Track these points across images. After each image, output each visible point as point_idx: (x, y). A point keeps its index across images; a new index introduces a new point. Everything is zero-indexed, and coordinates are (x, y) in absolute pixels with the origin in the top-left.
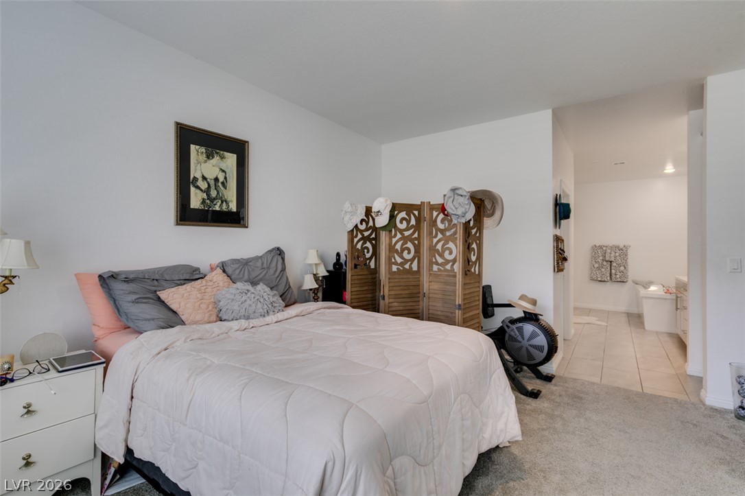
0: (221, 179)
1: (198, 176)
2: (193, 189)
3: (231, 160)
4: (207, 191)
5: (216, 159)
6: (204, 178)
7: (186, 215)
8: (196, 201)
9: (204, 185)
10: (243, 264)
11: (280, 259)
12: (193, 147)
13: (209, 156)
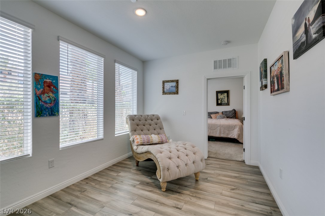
0: (224, 98)
1: (220, 98)
2: (219, 100)
3: (226, 94)
4: (221, 100)
5: (223, 95)
6: (221, 98)
7: (218, 104)
8: (219, 102)
9: (221, 99)
10: (226, 112)
11: (234, 111)
12: (219, 94)
13: (221, 95)
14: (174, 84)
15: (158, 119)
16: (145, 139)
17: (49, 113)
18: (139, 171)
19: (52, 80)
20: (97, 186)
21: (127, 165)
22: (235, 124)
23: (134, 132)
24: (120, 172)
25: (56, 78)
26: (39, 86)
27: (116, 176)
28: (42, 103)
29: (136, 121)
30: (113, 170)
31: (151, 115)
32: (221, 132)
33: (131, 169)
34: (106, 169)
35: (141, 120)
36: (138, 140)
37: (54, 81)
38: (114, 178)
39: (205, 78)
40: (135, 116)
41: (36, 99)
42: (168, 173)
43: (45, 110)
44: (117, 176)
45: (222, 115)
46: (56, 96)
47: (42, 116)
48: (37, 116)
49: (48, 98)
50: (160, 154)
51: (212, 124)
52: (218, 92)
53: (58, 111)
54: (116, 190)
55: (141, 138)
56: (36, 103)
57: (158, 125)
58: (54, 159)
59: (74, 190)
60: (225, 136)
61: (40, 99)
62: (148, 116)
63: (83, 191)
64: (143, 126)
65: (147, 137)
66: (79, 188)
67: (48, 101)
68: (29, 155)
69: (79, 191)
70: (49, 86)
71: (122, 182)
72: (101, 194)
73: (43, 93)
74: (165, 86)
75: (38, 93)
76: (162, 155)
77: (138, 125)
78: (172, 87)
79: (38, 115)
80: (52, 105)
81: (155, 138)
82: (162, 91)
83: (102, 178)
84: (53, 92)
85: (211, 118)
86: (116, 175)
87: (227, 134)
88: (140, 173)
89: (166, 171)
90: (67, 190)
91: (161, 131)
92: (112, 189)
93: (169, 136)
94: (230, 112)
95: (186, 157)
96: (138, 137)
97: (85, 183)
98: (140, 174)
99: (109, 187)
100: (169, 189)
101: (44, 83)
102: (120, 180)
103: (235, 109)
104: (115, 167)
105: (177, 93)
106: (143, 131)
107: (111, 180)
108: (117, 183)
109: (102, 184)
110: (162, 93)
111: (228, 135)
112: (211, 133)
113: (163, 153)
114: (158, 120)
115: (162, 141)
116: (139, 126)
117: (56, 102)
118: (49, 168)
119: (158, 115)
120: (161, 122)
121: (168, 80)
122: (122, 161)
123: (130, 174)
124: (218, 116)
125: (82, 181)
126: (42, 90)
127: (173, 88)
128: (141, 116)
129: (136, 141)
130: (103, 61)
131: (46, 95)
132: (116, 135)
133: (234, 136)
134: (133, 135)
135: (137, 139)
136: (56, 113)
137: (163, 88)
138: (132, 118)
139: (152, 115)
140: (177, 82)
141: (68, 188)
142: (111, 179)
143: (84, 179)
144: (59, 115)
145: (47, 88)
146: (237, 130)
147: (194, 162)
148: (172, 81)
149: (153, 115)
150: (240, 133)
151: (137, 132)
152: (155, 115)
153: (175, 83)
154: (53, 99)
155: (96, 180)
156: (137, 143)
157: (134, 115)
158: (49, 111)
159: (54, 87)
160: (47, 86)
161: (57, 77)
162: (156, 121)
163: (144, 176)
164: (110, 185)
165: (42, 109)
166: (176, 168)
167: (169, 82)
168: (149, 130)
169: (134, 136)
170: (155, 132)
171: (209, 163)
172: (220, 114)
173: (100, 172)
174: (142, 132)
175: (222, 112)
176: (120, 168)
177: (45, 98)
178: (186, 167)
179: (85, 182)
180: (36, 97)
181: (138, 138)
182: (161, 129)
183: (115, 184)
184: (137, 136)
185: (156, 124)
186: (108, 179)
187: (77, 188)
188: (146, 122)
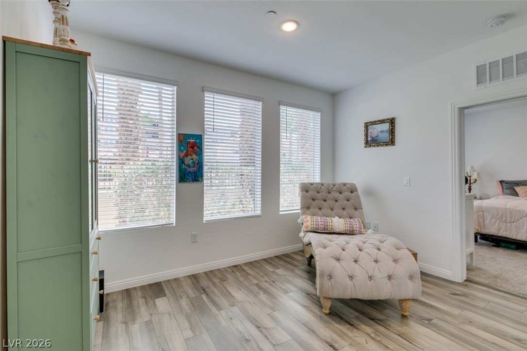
14: (386, 127)
15: (353, 190)
16: (320, 223)
17: (192, 179)
18: (306, 273)
19: (196, 140)
20: (241, 279)
21: (295, 260)
23: (305, 209)
24: (279, 268)
25: (200, 137)
26: (182, 148)
27: (271, 272)
28: (186, 167)
29: (312, 193)
30: (271, 263)
31: (340, 184)
33: (296, 266)
34: (264, 259)
35: (321, 192)
36: (308, 224)
37: (198, 141)
38: (266, 274)
39: (454, 106)
40: (312, 185)
41: (180, 162)
42: (330, 283)
43: (188, 174)
44: (273, 272)
46: (199, 158)
47: (185, 181)
48: (180, 182)
49: (191, 161)
50: (321, 249)
53: (202, 176)
54: (260, 291)
55: (312, 220)
56: (180, 167)
57: (350, 201)
58: (197, 233)
59: (215, 276)
61: (183, 163)
62: (334, 186)
63: (223, 280)
64: (323, 202)
65: (324, 219)
66: (222, 275)
67: (192, 165)
68: (173, 224)
69: (220, 279)
70: (192, 147)
71: (274, 282)
72: (240, 289)
73: (186, 155)
74: (369, 132)
75: (181, 156)
76: (325, 251)
77: (313, 200)
78: (382, 132)
79: (181, 180)
80: (196, 169)
81: (338, 223)
82: (364, 142)
83: (253, 270)
84: (196, 154)
85: (515, 194)
86: (271, 270)
88: (307, 277)
89: (326, 279)
90: (210, 274)
91: (357, 213)
92: (256, 287)
93: (378, 224)
95: (374, 263)
96: (309, 217)
97: (231, 271)
98: (305, 278)
99: (254, 284)
100: (337, 314)
101: (187, 144)
102: (271, 279)
104: (276, 260)
105: (392, 142)
106: (322, 210)
107: (260, 276)
108: (266, 281)
109: (248, 278)
110: (364, 145)
112: (503, 229)
113: (327, 248)
114: (352, 192)
115: (353, 231)
116: (316, 202)
117: (200, 165)
118: (192, 242)
119: (355, 185)
120: (358, 197)
121: (375, 120)
122: (291, 253)
123: (291, 275)
125: (229, 267)
126: (185, 151)
127: (384, 133)
128: (322, 185)
129: (305, 224)
130: (260, 107)
131: (189, 157)
132: (281, 213)
134: (303, 214)
135: (307, 221)
136: (200, 179)
137: (366, 135)
138: (305, 189)
139: (343, 183)
140: (392, 122)
141: (211, 271)
142: (262, 274)
143: (233, 266)
144: (202, 180)
145: (191, 149)
147: (390, 277)
148: (382, 122)
149: (345, 185)
151: (311, 210)
152: (349, 184)
153: (388, 124)
154: (197, 162)
155: (244, 270)
156: (305, 228)
157: (310, 183)
158: (192, 175)
159: (198, 147)
160: (191, 147)
161: (201, 135)
162: (348, 194)
163: (309, 282)
164: (255, 282)
165: (185, 174)
166: (348, 279)
167: (375, 124)
168: (332, 209)
169: (304, 216)
170: (345, 213)
171: (460, 293)
173: (255, 261)
174: (320, 211)
176: (282, 263)
177: (188, 161)
178: (369, 282)
179: (232, 269)
180: (179, 160)
181: (309, 221)
182: (356, 209)
183: (263, 283)
184: (307, 217)
185: (348, 200)
186: (258, 273)
187: (219, 275)
188: (329, 195)
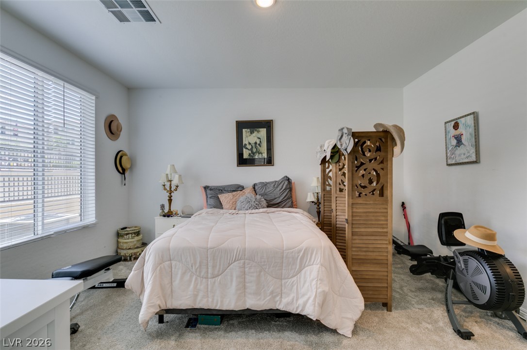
0: (258, 142)
1: (247, 143)
2: (244, 149)
3: (263, 132)
4: (251, 149)
5: (256, 133)
6: (250, 143)
7: (242, 161)
8: (246, 155)
9: (249, 147)
10: (265, 185)
11: (286, 183)
12: (244, 130)
13: (252, 133)
22: (304, 245)
32: (245, 287)
45: (253, 195)
51: (207, 249)
52: (241, 126)
60: (262, 303)
85: (219, 205)
87: (272, 293)
94: (276, 184)
103: (288, 176)
111: (278, 298)
112: (201, 294)
124: (242, 199)
133: (301, 301)
146: (314, 274)
150: (327, 289)
172: (248, 193)
175: (254, 185)
